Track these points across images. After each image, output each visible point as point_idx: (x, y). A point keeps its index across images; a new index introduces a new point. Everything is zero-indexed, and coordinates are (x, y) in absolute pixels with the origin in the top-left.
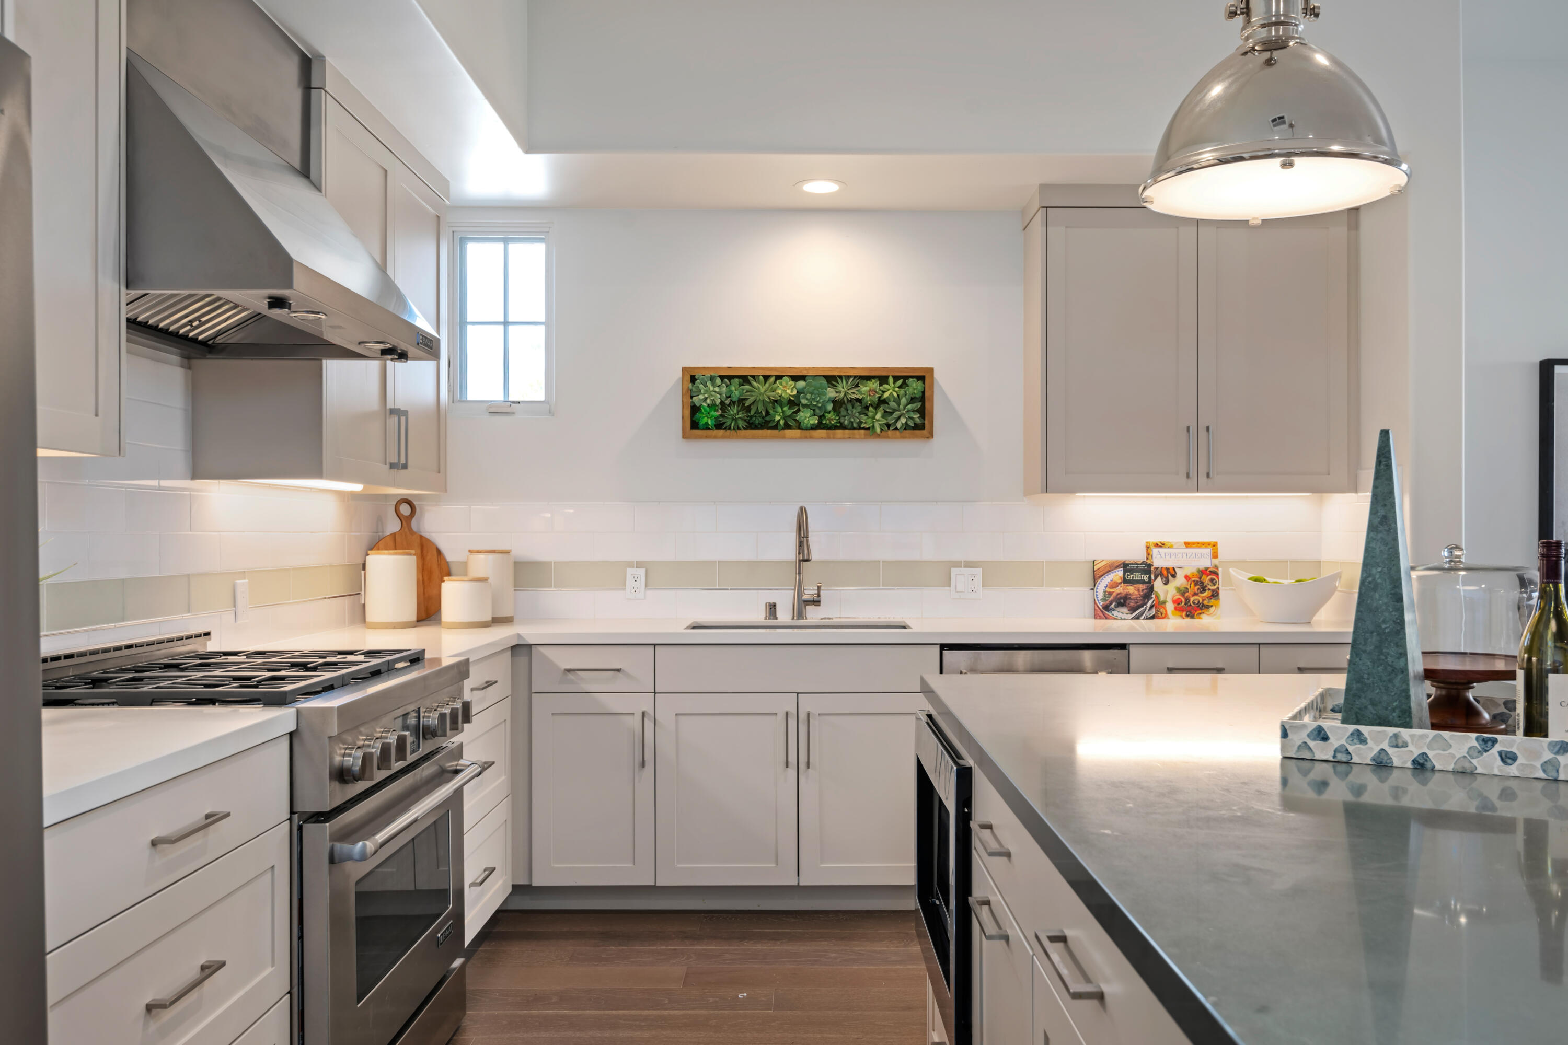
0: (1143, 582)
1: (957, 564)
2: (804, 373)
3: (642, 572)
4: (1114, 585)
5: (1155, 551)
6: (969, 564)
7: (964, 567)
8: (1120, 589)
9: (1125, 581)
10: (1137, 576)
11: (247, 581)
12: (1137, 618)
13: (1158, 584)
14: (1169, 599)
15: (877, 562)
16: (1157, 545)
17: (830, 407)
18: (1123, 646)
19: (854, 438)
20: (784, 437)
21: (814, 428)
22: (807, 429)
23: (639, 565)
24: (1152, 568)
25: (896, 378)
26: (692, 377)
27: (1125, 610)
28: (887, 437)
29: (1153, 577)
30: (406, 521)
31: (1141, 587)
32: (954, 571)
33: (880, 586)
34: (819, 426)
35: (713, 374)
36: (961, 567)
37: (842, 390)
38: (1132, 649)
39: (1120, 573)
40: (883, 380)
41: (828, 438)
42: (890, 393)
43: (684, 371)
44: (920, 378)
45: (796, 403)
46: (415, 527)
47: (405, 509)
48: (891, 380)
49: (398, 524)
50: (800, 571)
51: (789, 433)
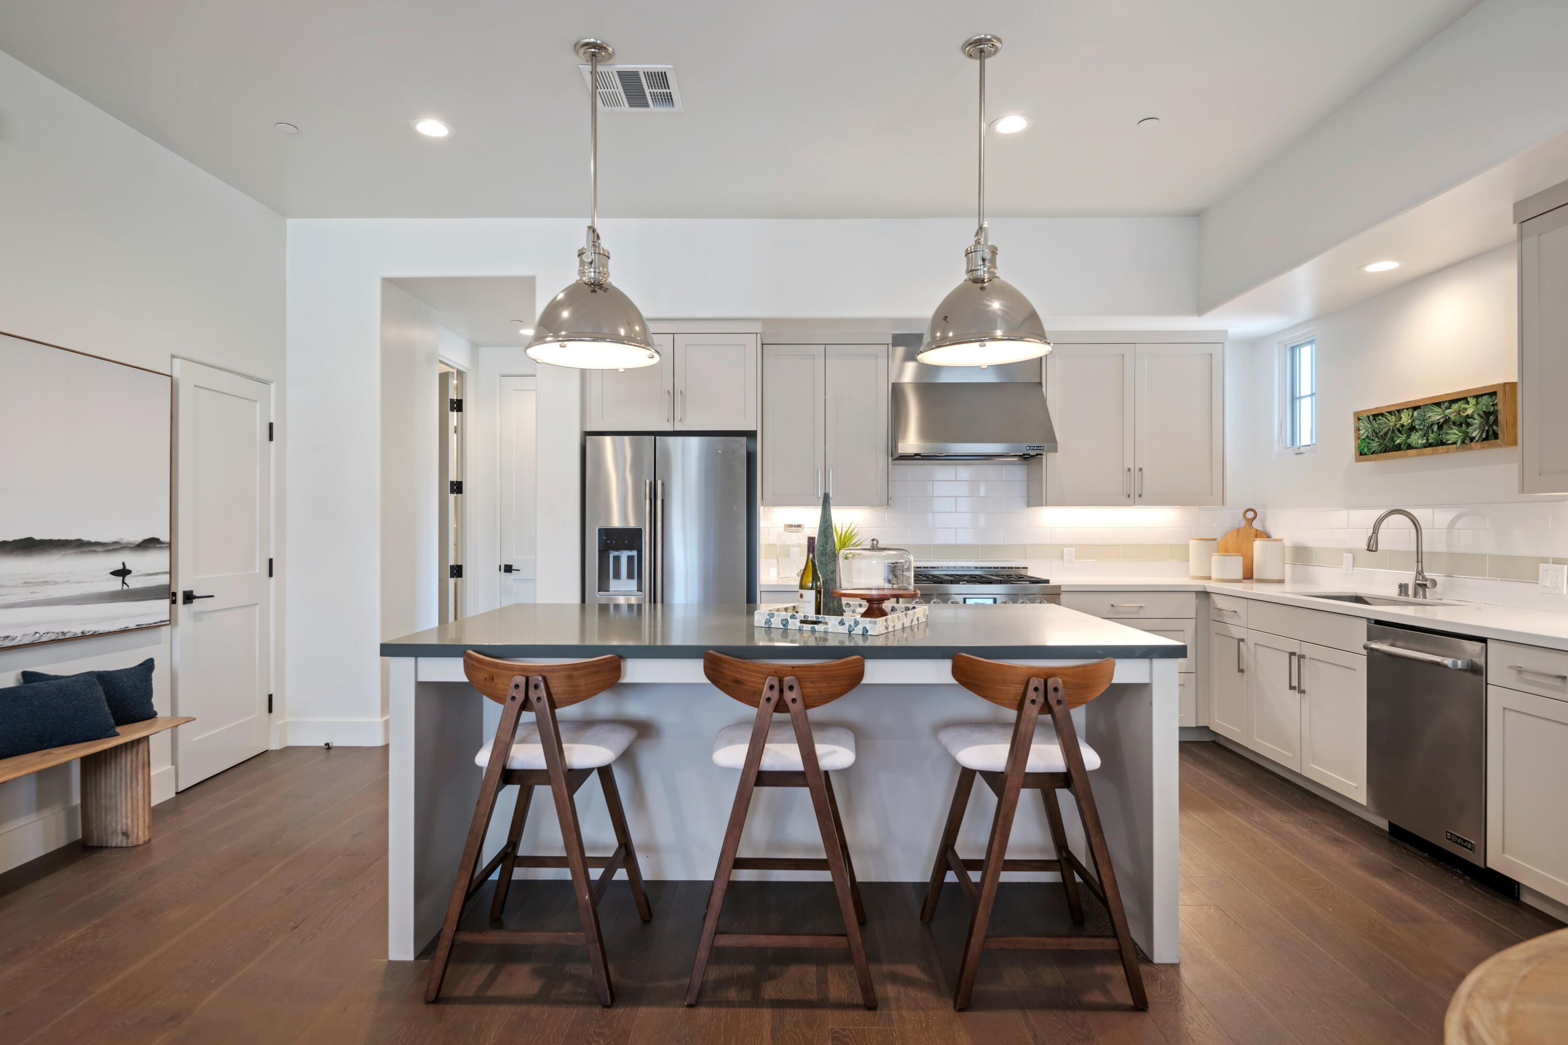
1: (1545, 561)
2: (1417, 404)
3: (1350, 555)
6: (1556, 561)
7: (1553, 563)
11: (1073, 549)
15: (1484, 556)
17: (1435, 428)
18: (1483, 640)
19: (1450, 452)
20: (1407, 456)
21: (1425, 447)
22: (1420, 448)
23: (1350, 551)
25: (1475, 397)
26: (1358, 417)
28: (1472, 449)
30: (1250, 521)
32: (1542, 566)
33: (1486, 577)
34: (1429, 445)
35: (1368, 415)
36: (1549, 563)
37: (1436, 416)
38: (1489, 643)
40: (1465, 400)
41: (1433, 453)
42: (1469, 412)
43: (1355, 414)
44: (1493, 394)
45: (1412, 429)
46: (1256, 524)
47: (1250, 515)
48: (1470, 400)
49: (1243, 524)
50: (1419, 560)
51: (1410, 452)
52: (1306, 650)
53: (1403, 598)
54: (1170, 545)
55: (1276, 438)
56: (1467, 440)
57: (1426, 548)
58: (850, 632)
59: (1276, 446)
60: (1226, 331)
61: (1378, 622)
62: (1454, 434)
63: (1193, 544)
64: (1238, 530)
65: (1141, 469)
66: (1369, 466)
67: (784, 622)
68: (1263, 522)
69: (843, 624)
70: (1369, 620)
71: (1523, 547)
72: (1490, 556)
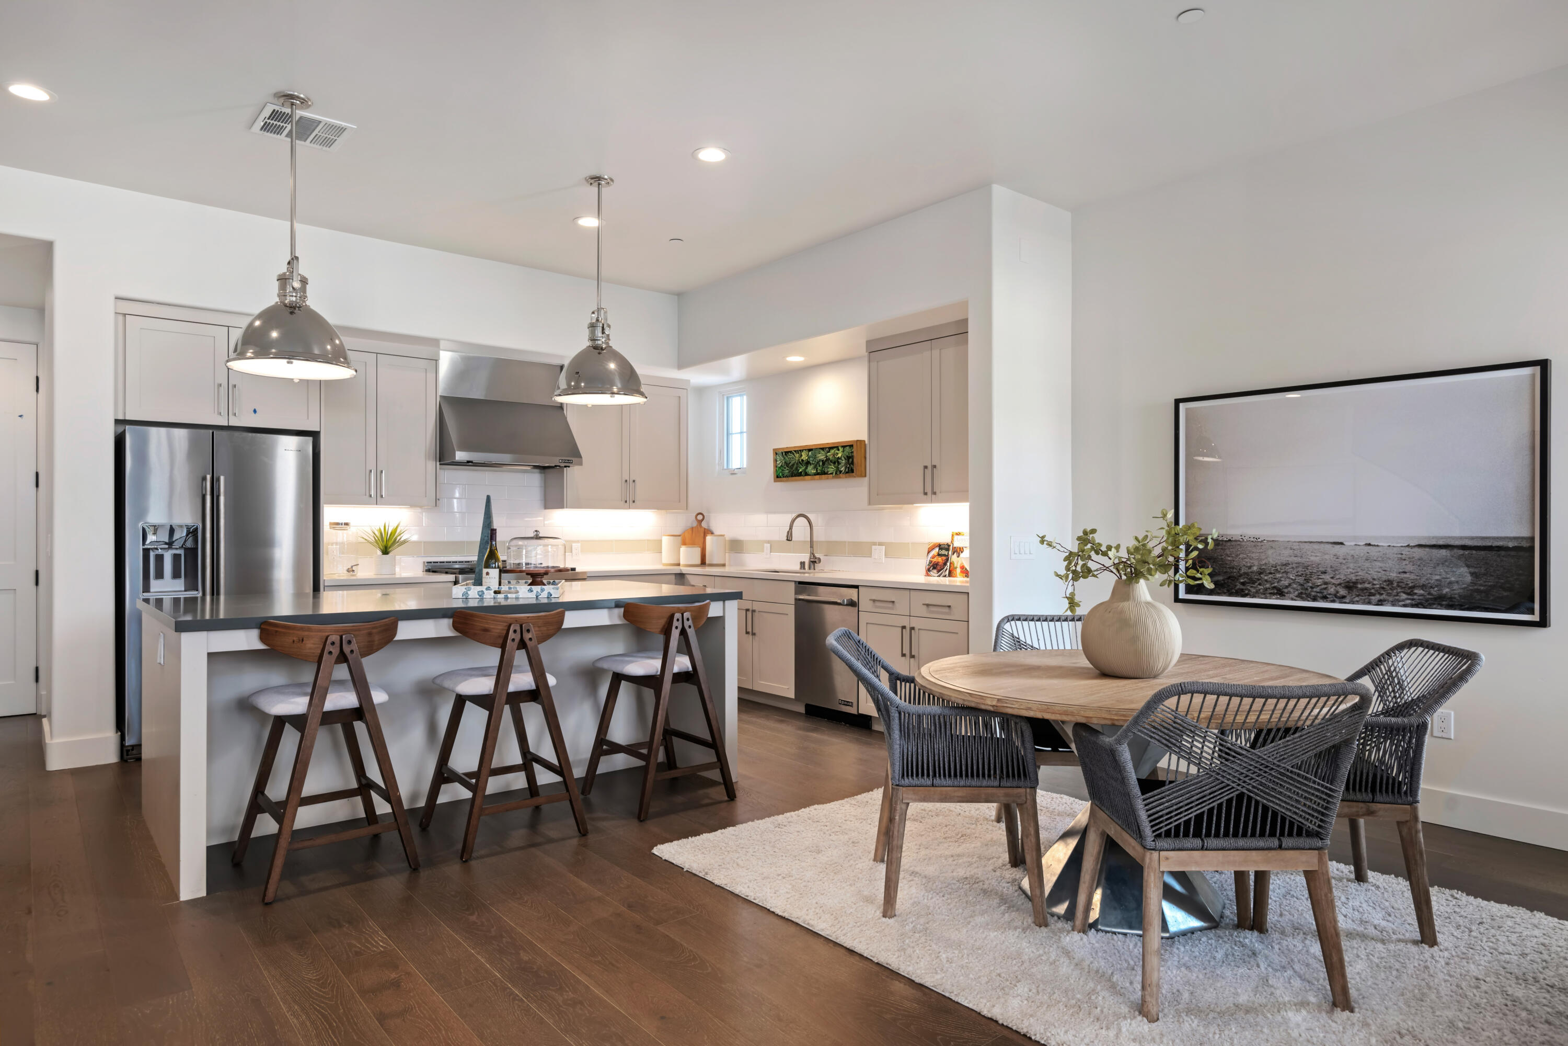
0: (944, 555)
1: (875, 544)
2: (811, 448)
3: (768, 545)
4: (933, 557)
5: (956, 537)
6: (880, 544)
7: (878, 545)
8: (935, 560)
9: (939, 555)
10: (944, 552)
11: (579, 544)
12: (939, 576)
13: (954, 558)
14: (959, 566)
15: (845, 542)
16: (957, 534)
17: (821, 464)
18: (857, 587)
19: (829, 479)
20: (804, 480)
21: (815, 474)
22: (813, 475)
23: (768, 542)
24: (951, 548)
25: (842, 447)
26: (776, 452)
27: (935, 571)
28: (840, 478)
29: (950, 553)
30: (700, 522)
31: (944, 558)
32: (873, 547)
33: (846, 555)
34: (817, 474)
35: (782, 452)
37: (821, 456)
38: (860, 588)
39: (937, 550)
40: (837, 448)
41: (820, 479)
42: (840, 455)
43: (774, 450)
44: (851, 446)
45: (808, 463)
46: (704, 524)
47: (700, 517)
48: (840, 448)
49: (695, 524)
50: (812, 547)
51: (807, 477)
52: (756, 607)
53: (802, 571)
54: (648, 540)
55: (717, 462)
56: (838, 472)
57: (815, 539)
58: (537, 597)
59: (717, 467)
60: (689, 381)
61: (800, 583)
62: (831, 469)
63: (666, 540)
64: (692, 528)
65: (634, 481)
66: (780, 485)
67: (480, 593)
68: (708, 523)
69: (532, 591)
70: (795, 582)
71: (864, 536)
72: (849, 542)
